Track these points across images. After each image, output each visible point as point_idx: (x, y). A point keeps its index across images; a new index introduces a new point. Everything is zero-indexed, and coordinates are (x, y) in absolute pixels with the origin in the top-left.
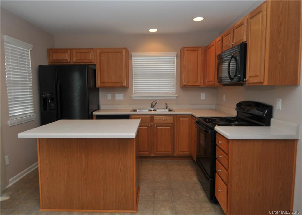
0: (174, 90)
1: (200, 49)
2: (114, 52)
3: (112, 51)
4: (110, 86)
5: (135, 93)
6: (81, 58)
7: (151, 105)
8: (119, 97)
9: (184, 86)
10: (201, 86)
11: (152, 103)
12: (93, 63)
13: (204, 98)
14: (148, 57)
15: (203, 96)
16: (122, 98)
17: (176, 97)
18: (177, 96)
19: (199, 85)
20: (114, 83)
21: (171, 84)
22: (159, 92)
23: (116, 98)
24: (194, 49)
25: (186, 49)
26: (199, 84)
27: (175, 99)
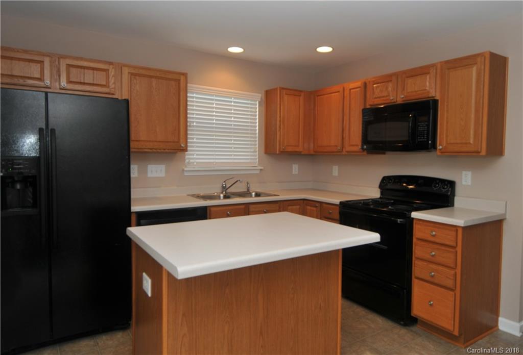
0: (256, 159)
1: (302, 94)
2: (162, 78)
3: (158, 74)
4: (151, 149)
5: (189, 163)
6: (82, 81)
7: (221, 185)
8: (156, 172)
9: (282, 152)
10: (302, 153)
11: (225, 182)
12: (113, 94)
13: (297, 173)
14: (213, 95)
15: (295, 168)
16: (163, 174)
17: (259, 171)
18: (261, 170)
19: (301, 152)
20: (160, 142)
21: (251, 148)
22: (232, 161)
23: (150, 175)
24: (295, 93)
25: (284, 92)
26: (301, 150)
27: (257, 174)
